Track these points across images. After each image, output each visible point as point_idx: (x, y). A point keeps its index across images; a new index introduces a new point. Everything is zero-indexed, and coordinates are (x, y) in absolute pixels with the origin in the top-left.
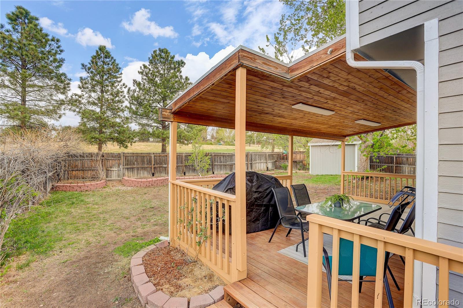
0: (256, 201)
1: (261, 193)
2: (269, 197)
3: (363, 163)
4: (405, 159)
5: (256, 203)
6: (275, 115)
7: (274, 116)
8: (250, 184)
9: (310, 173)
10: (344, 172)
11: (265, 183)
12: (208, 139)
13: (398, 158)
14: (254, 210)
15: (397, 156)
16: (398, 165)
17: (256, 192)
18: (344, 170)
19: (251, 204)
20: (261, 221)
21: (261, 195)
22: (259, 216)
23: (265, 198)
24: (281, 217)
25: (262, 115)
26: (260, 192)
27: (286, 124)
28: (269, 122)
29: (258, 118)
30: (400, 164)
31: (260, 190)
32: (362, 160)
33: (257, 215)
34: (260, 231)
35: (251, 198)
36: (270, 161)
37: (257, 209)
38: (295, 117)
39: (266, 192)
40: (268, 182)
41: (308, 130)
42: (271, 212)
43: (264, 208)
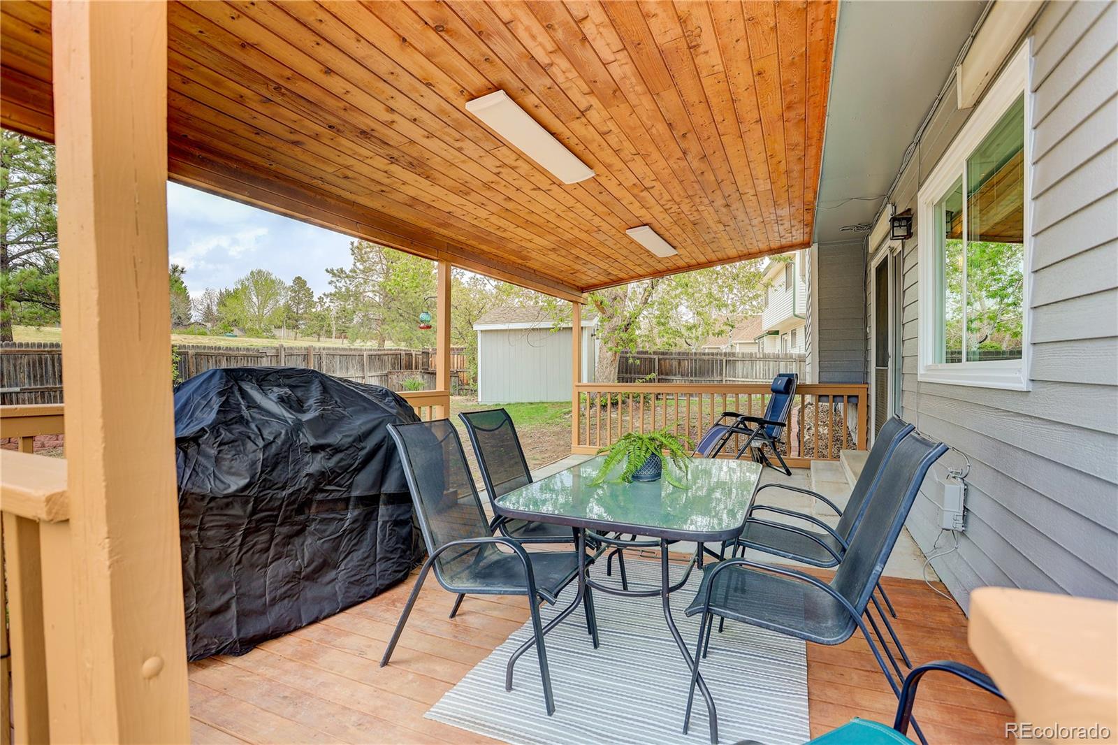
0: (317, 489)
1: (341, 451)
2: (375, 465)
3: (606, 368)
4: (675, 363)
5: (320, 496)
6: (396, 154)
7: (393, 160)
8: (287, 415)
9: (480, 400)
10: (580, 384)
11: (356, 412)
12: (192, 320)
13: (662, 362)
14: (313, 527)
15: (661, 357)
16: (664, 377)
17: (316, 449)
18: (579, 381)
19: (294, 502)
20: (342, 567)
21: (341, 460)
22: (336, 549)
23: (358, 470)
24: (431, 552)
25: (344, 141)
26: (337, 450)
27: (432, 212)
28: (371, 193)
29: (326, 160)
30: (667, 374)
31: (335, 438)
32: (605, 362)
33: (326, 546)
34: (342, 610)
35: (293, 478)
36: (373, 374)
37: (322, 521)
38: (468, 178)
39: (363, 448)
40: (369, 406)
41: (494, 251)
42: (385, 523)
43: (356, 512)
